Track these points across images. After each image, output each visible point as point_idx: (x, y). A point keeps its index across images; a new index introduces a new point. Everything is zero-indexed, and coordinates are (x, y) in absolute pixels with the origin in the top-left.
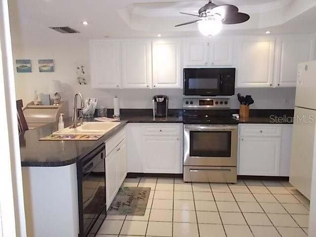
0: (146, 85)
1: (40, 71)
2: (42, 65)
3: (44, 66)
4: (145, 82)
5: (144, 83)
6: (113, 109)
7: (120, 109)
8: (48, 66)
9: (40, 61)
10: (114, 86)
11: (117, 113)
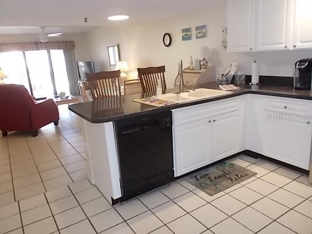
0: (284, 45)
1: (197, 38)
2: (198, 32)
3: (199, 33)
4: (284, 41)
5: (282, 44)
6: (251, 76)
7: (260, 76)
8: (202, 32)
9: (197, 28)
10: (247, 49)
11: (255, 80)
